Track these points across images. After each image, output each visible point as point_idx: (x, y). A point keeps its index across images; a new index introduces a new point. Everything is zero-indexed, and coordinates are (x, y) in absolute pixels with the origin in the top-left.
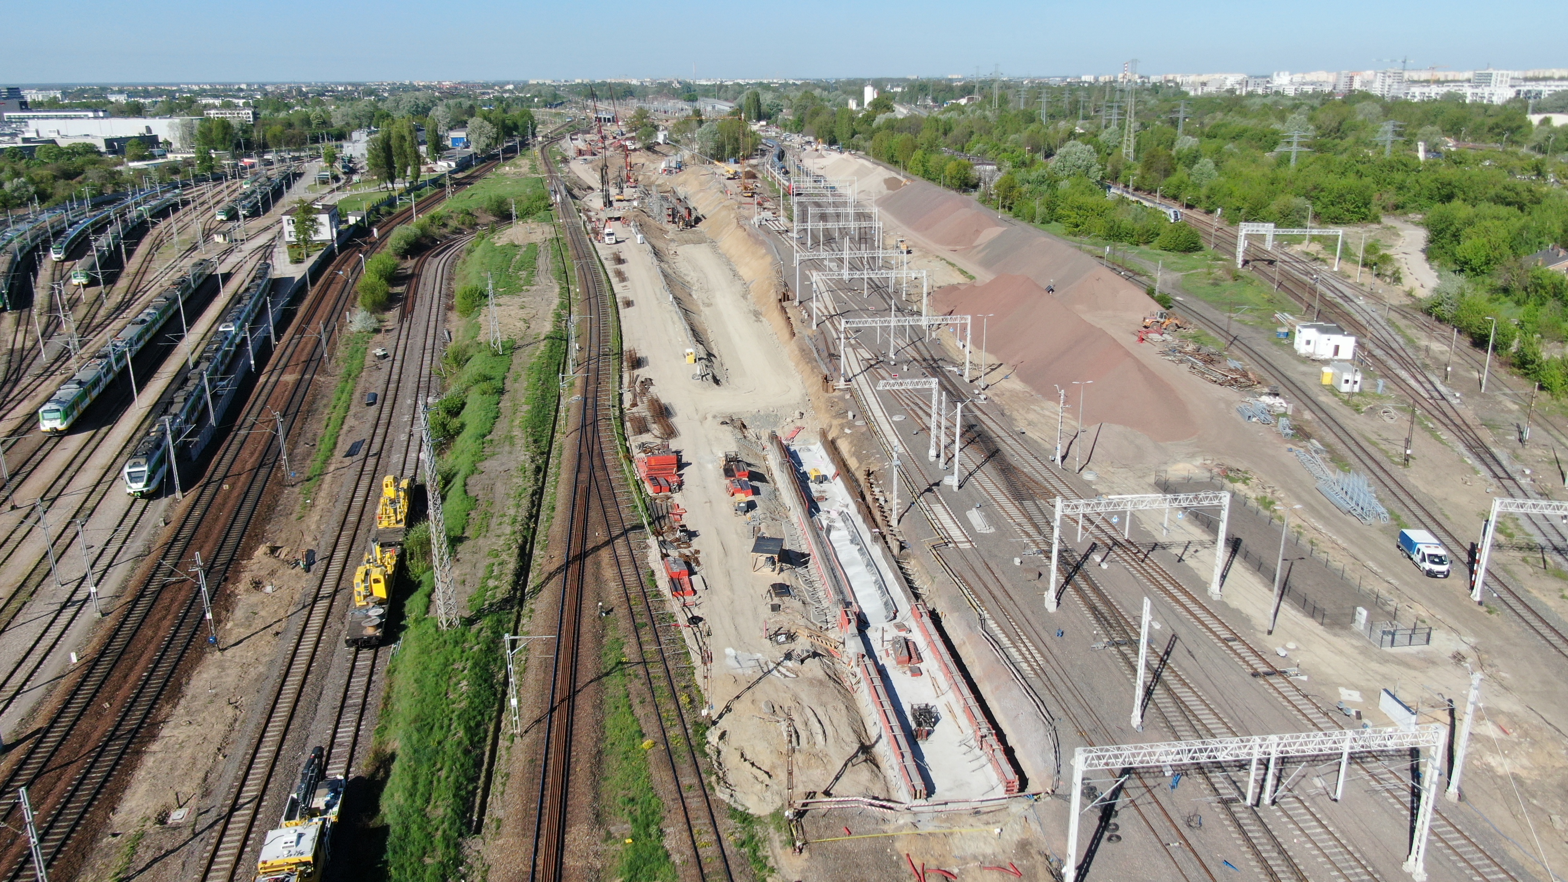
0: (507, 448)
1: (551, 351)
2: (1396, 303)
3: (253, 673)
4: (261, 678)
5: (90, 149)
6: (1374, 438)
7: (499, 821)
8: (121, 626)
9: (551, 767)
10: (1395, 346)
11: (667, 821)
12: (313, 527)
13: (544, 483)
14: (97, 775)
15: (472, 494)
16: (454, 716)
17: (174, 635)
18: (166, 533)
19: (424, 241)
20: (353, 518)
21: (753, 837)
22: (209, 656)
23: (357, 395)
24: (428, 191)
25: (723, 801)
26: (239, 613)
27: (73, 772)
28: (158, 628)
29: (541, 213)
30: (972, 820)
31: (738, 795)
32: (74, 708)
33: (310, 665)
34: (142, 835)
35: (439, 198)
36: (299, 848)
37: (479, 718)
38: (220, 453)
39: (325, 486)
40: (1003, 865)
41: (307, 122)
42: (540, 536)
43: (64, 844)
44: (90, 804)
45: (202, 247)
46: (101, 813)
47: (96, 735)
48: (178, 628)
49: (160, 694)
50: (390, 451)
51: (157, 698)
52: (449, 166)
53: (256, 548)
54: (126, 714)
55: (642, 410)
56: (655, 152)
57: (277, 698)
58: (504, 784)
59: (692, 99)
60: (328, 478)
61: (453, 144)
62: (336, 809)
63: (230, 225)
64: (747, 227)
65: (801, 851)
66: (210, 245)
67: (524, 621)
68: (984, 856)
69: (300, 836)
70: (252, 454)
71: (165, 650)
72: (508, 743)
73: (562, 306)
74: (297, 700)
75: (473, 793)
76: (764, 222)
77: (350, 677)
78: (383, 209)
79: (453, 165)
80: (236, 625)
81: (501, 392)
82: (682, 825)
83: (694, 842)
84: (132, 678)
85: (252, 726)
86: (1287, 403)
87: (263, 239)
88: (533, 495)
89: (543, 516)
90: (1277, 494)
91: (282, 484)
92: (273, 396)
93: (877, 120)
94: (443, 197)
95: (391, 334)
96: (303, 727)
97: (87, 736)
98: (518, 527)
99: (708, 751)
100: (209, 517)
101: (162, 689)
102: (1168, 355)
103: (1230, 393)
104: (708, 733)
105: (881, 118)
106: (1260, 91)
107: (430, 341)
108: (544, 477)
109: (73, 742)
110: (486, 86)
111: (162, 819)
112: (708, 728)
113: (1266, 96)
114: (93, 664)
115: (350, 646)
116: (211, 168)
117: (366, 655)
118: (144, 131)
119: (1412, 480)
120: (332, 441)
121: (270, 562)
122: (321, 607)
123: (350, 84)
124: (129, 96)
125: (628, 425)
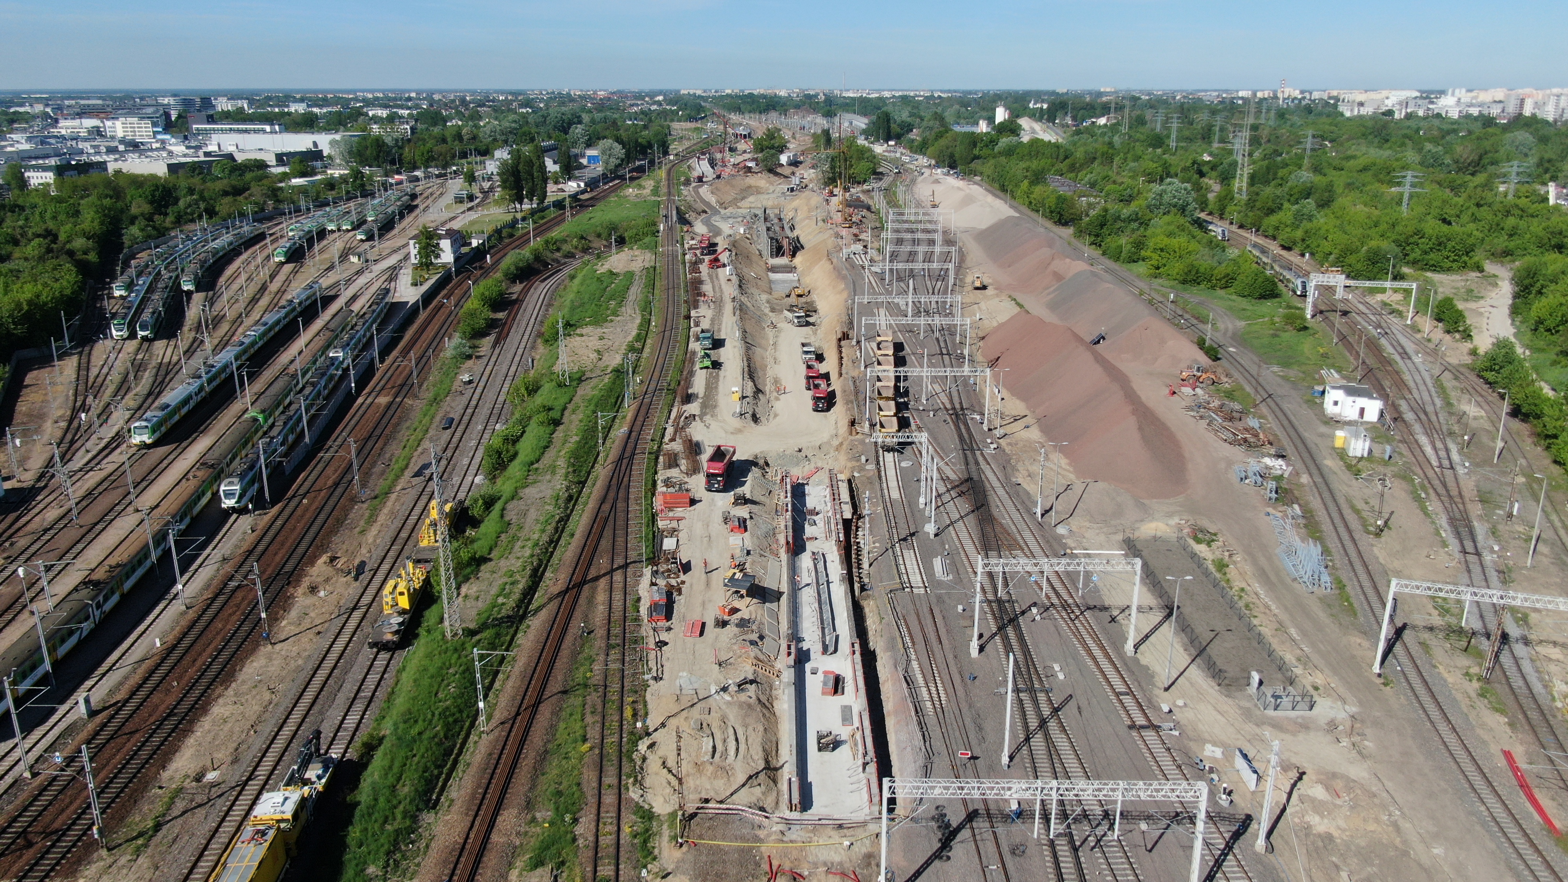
0: (548, 477)
1: (614, 383)
2: (1454, 361)
3: (293, 664)
4: (299, 669)
5: (261, 165)
6: (1360, 505)
7: (452, 801)
8: (199, 619)
9: (502, 761)
10: (1430, 409)
11: (583, 812)
12: (370, 540)
13: (572, 511)
14: (156, 739)
15: (507, 518)
16: (437, 713)
17: (238, 629)
18: (251, 538)
19: (536, 266)
20: (404, 534)
21: (647, 830)
22: (262, 648)
23: (438, 419)
24: (552, 213)
25: (633, 800)
26: (294, 614)
27: (139, 737)
28: (227, 621)
29: (647, 240)
30: (834, 834)
31: (649, 797)
32: (150, 685)
33: (338, 662)
34: (180, 790)
35: (559, 221)
36: (283, 809)
37: (458, 715)
38: (309, 468)
39: (389, 504)
40: (846, 871)
41: (459, 137)
42: (555, 560)
43: (122, 791)
44: (147, 762)
45: (338, 268)
46: (154, 769)
47: (162, 708)
48: (242, 623)
49: (217, 677)
50: (451, 474)
51: (214, 680)
52: (579, 186)
53: (320, 556)
54: (188, 692)
55: (677, 446)
56: (777, 174)
57: (306, 687)
58: (464, 772)
59: (829, 114)
60: (393, 496)
61: (589, 162)
62: (324, 781)
63: (367, 245)
64: (835, 260)
65: (681, 845)
66: (346, 265)
67: (519, 635)
68: (832, 864)
69: (286, 799)
70: (336, 471)
71: (229, 641)
72: (476, 738)
73: (638, 338)
74: (321, 690)
75: (438, 777)
76: (852, 256)
77: (367, 674)
78: (504, 233)
79: (582, 185)
80: (289, 623)
81: (557, 423)
82: (593, 816)
83: (597, 830)
84: (199, 663)
85: (282, 709)
86: (1287, 466)
87: (392, 261)
88: (559, 522)
89: (562, 542)
90: (1235, 558)
91: (354, 500)
92: (366, 416)
93: (1000, 144)
94: (563, 220)
95: (481, 361)
96: (321, 713)
97: (157, 706)
98: (537, 551)
99: (634, 756)
100: (289, 526)
101: (219, 673)
102: (1192, 410)
103: (1237, 452)
104: (640, 742)
105: (1005, 141)
106: (1421, 113)
107: (513, 369)
108: (574, 506)
109: (144, 712)
110: (639, 96)
111: (199, 778)
112: (641, 739)
113: (1425, 118)
114: (171, 650)
115: (371, 647)
116: (363, 185)
117: (384, 656)
118: (311, 146)
119: (1376, 550)
120: (405, 463)
121: (329, 570)
122: (357, 615)
123: (511, 93)
124: (308, 106)
125: (661, 459)
